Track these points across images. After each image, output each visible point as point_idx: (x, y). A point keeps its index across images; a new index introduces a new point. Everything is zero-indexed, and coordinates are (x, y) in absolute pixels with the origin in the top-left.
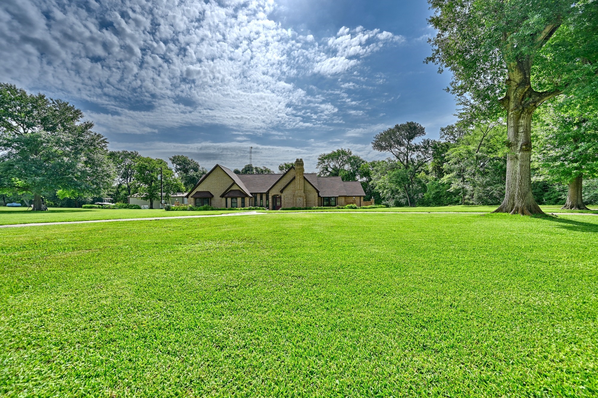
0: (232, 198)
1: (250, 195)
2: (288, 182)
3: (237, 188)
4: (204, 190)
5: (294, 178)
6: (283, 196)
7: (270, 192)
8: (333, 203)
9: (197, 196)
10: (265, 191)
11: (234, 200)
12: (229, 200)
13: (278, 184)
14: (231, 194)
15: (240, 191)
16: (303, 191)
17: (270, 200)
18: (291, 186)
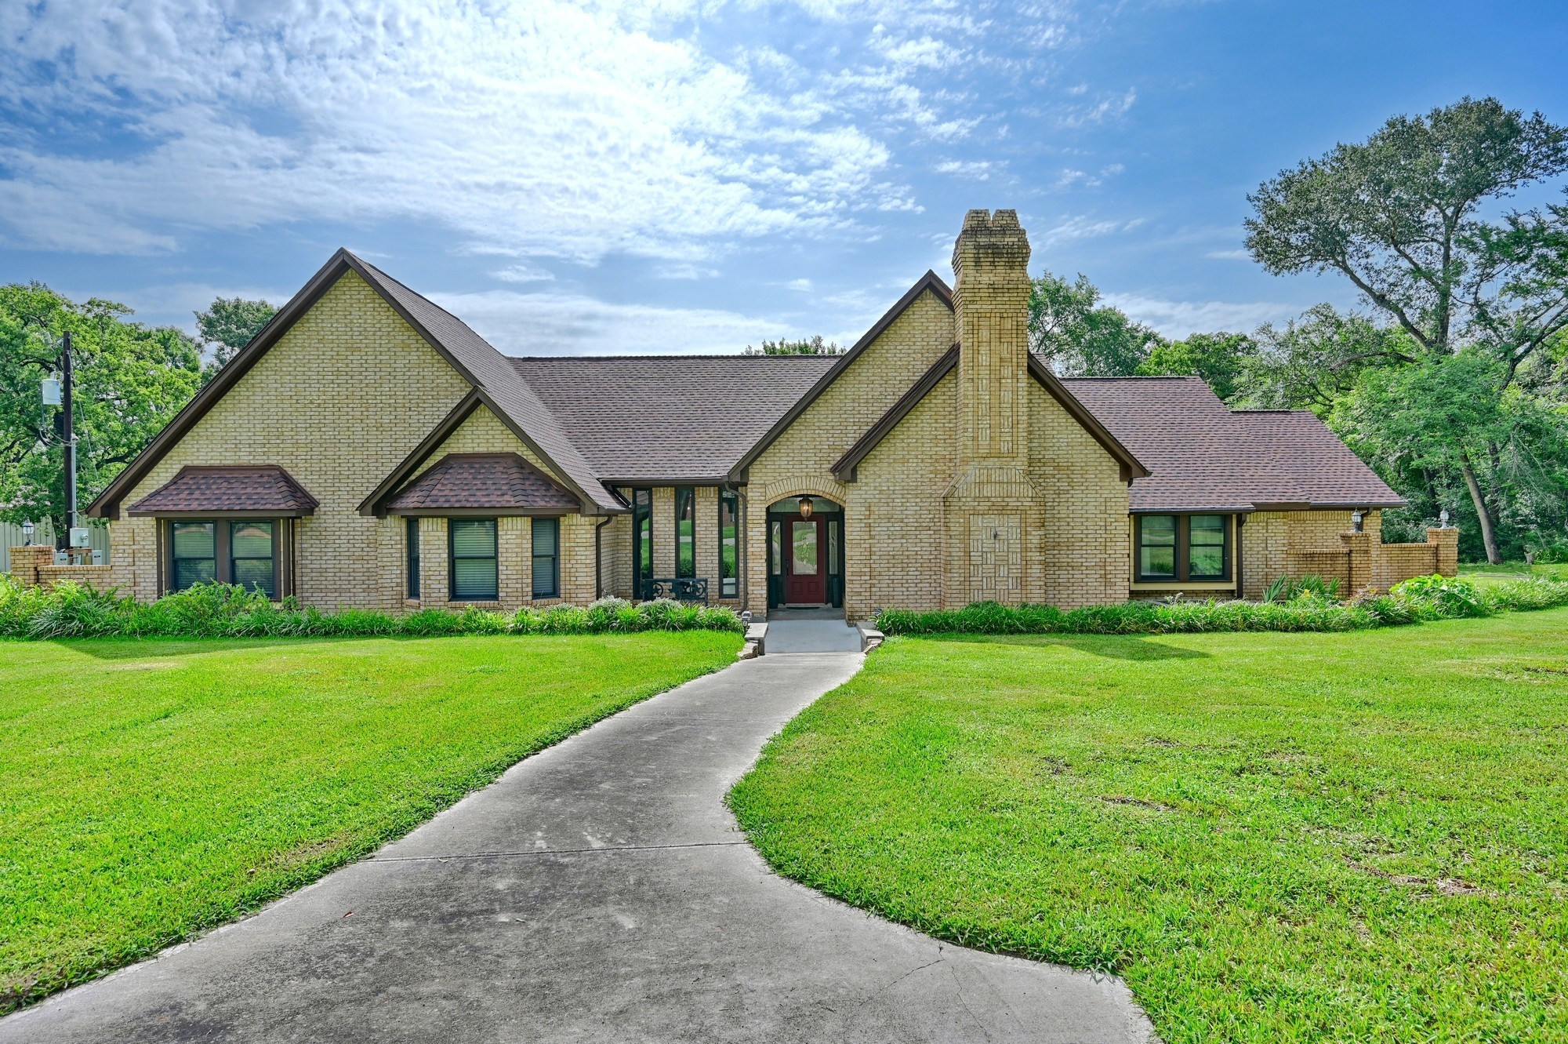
0: (455, 523)
1: (608, 502)
2: (891, 402)
3: (499, 441)
4: (245, 458)
5: (946, 365)
6: (855, 502)
7: (756, 476)
8: (1204, 559)
9: (183, 503)
10: (721, 468)
11: (473, 539)
12: (433, 535)
13: (819, 416)
14: (448, 491)
15: (520, 463)
16: (1021, 463)
17: (757, 534)
18: (922, 426)
